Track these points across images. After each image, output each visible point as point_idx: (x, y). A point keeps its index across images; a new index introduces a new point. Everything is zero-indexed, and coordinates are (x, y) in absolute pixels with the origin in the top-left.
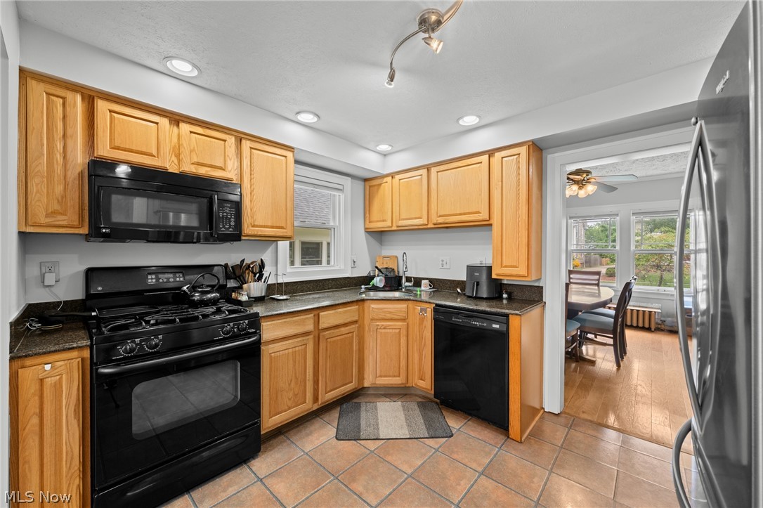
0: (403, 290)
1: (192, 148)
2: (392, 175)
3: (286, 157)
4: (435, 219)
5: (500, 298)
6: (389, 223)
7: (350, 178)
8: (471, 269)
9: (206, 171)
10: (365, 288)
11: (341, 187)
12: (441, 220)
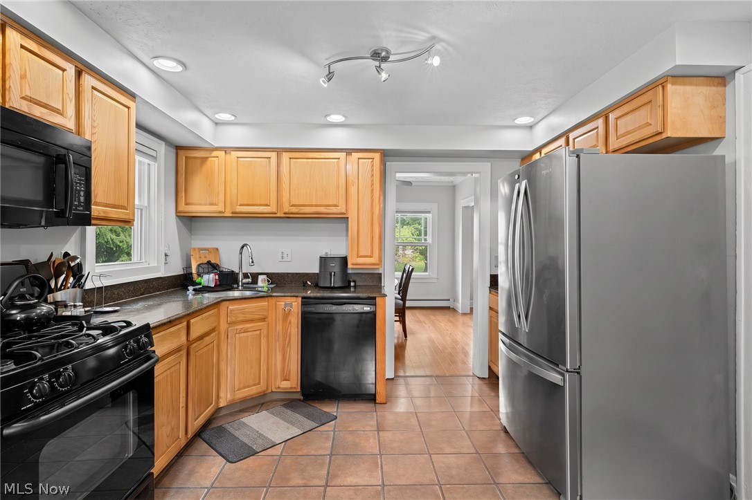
0: (240, 288)
1: (23, 73)
2: (226, 150)
3: (128, 108)
4: (287, 208)
5: (349, 287)
6: (220, 208)
7: (164, 143)
8: (324, 261)
9: (42, 113)
10: (194, 290)
11: (154, 154)
12: (294, 210)
